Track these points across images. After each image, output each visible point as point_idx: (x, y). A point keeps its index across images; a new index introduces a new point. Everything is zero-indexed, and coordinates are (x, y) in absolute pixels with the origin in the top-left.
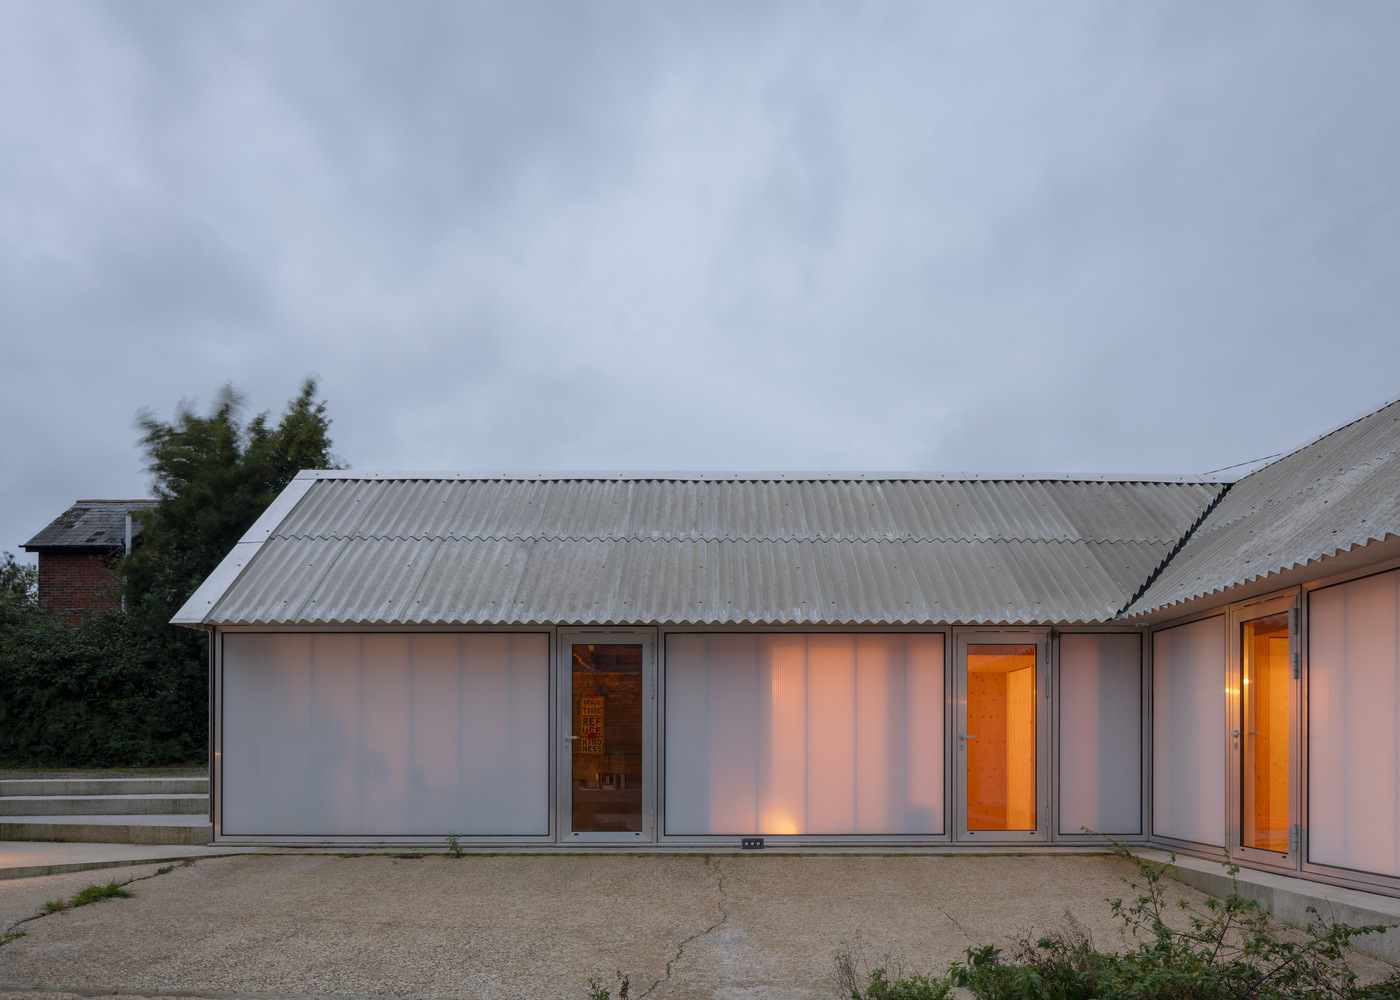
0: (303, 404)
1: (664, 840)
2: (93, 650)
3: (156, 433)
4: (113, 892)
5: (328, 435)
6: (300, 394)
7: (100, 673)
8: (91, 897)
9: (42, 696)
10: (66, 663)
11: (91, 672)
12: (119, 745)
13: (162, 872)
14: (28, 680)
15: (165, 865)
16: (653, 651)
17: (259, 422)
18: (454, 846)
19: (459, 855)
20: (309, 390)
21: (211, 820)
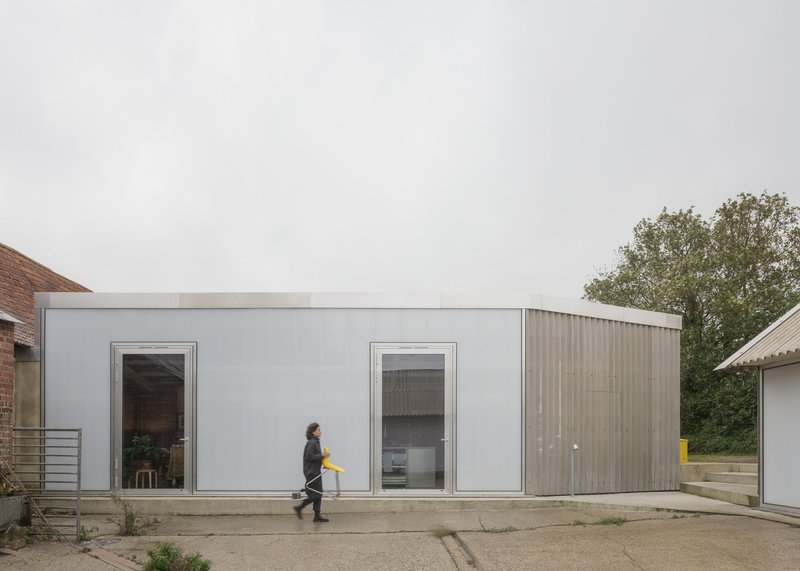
4: (618, 522)
8: (607, 522)
21: (759, 493)
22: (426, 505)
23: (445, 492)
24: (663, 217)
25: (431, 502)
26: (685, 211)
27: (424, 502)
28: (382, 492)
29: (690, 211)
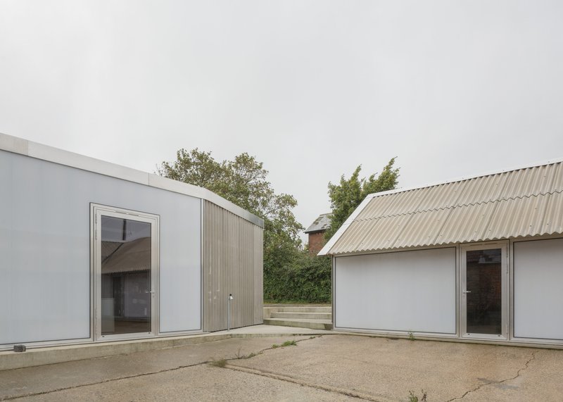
0: (388, 168)
1: (513, 339)
2: (316, 265)
3: (333, 188)
4: (293, 344)
5: (397, 180)
6: (388, 164)
7: (317, 272)
8: (287, 344)
9: (302, 280)
10: (308, 270)
11: (315, 272)
12: (323, 296)
13: (312, 338)
14: (298, 275)
15: (313, 336)
16: (507, 251)
17: (373, 177)
18: (411, 335)
19: (413, 340)
20: (392, 162)
21: (332, 322)
22: (148, 345)
23: (151, 334)
24: (194, 153)
25: (151, 343)
26: (206, 153)
27: (146, 343)
28: (101, 338)
29: (209, 154)
